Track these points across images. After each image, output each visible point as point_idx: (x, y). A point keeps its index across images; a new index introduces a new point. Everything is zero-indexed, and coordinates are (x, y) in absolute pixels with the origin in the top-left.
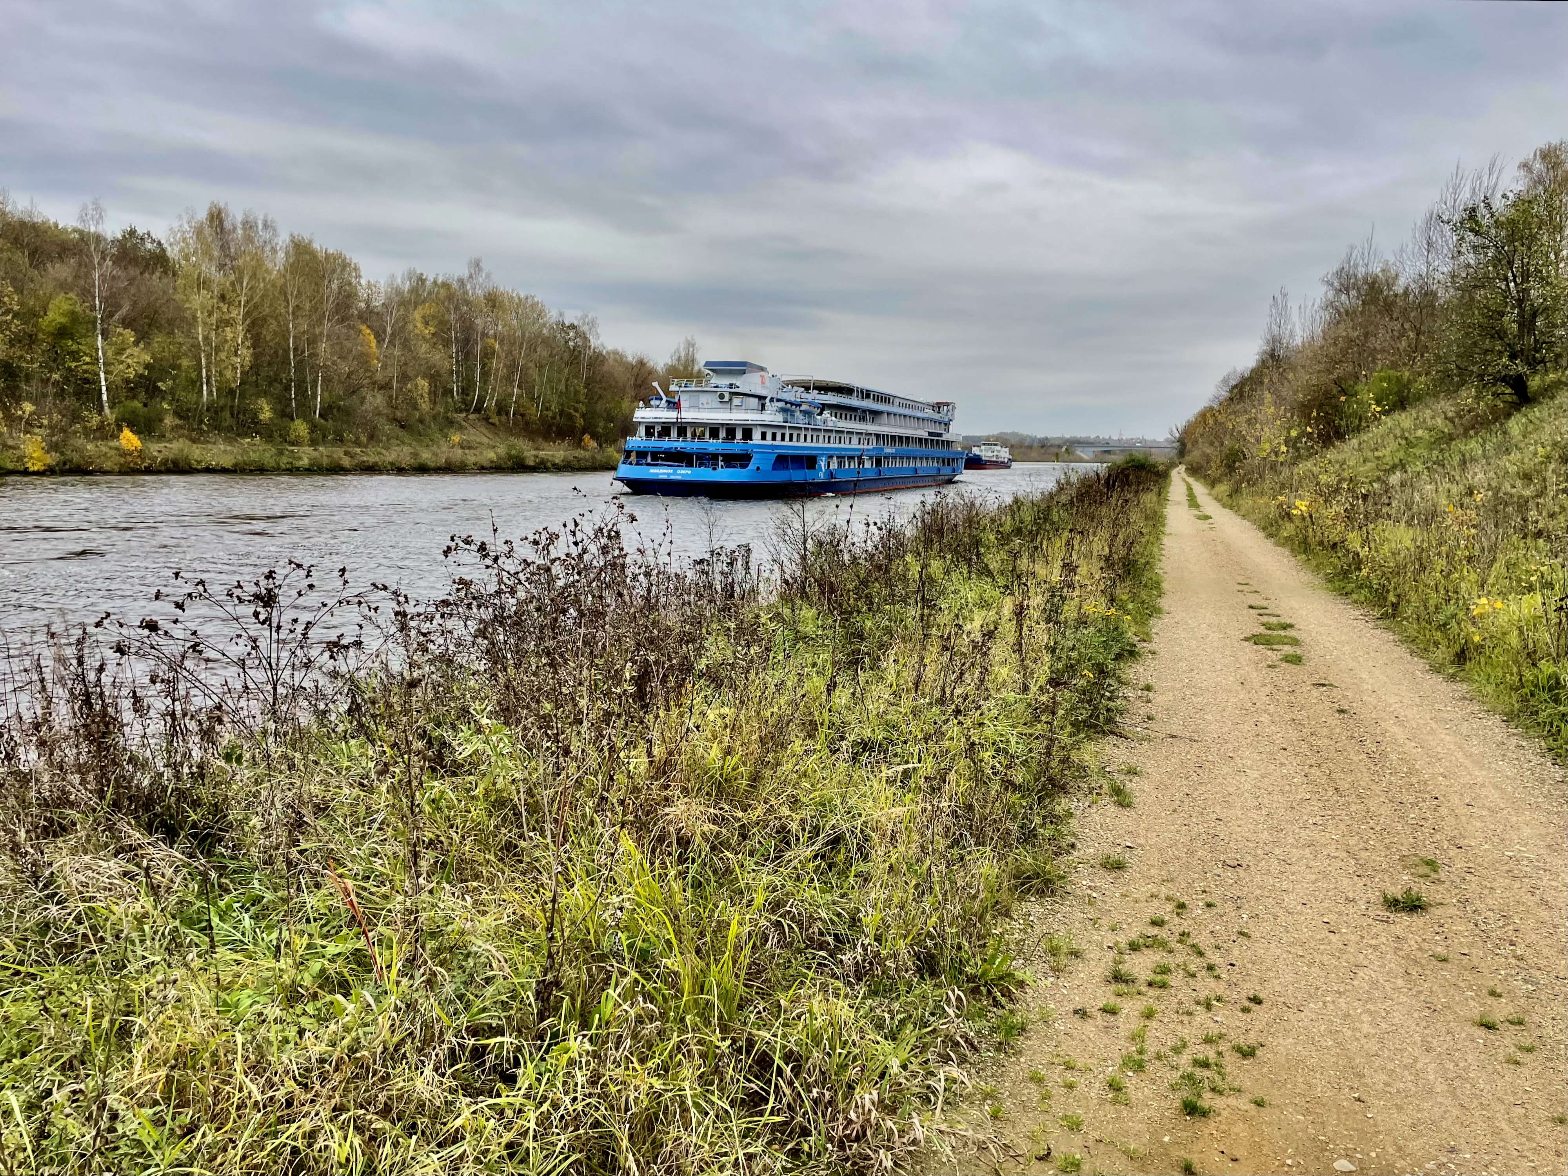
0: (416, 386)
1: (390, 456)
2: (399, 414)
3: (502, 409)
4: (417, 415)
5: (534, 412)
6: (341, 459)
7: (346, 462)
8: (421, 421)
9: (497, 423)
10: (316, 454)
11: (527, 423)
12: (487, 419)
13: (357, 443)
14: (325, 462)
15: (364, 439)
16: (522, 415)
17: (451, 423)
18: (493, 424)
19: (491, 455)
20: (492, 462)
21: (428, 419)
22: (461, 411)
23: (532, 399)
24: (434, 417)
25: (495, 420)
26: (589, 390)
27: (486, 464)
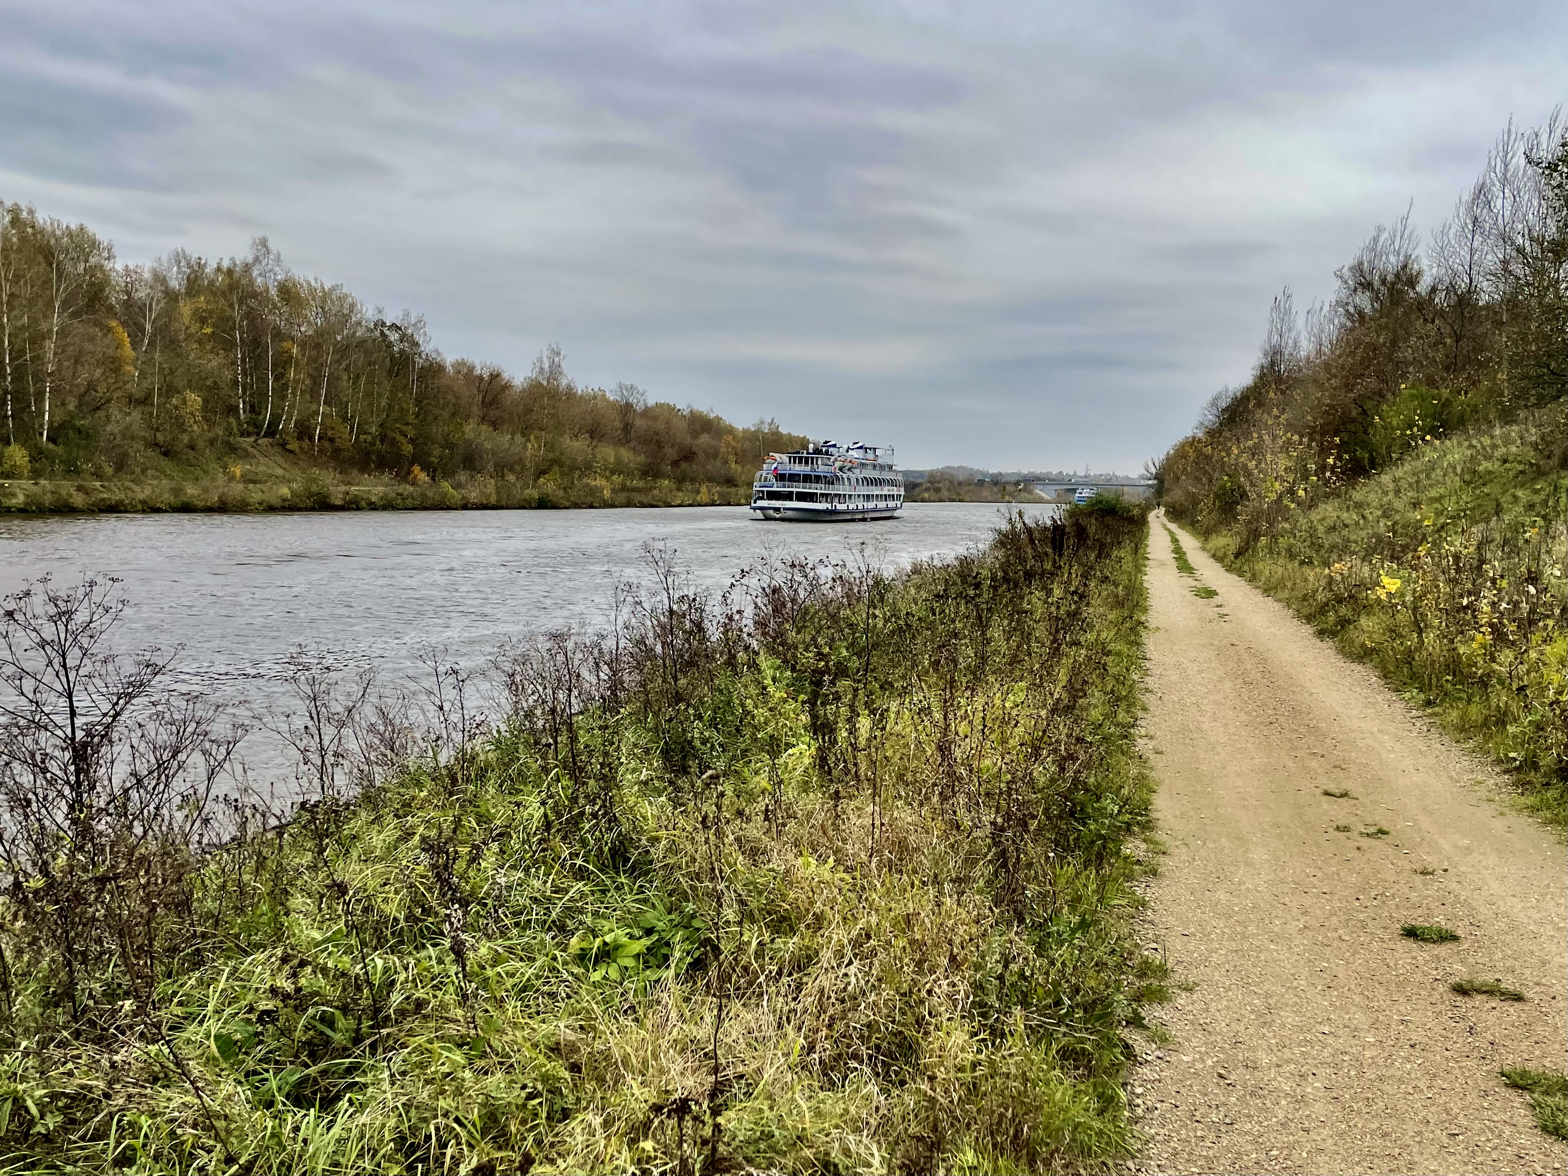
0: (184, 402)
1: (142, 493)
2: (160, 437)
3: (304, 431)
4: (186, 438)
5: (346, 436)
6: (71, 496)
7: (78, 500)
8: (192, 448)
9: (298, 450)
10: (35, 489)
11: (337, 451)
12: (283, 445)
13: (98, 475)
14: (48, 500)
15: (109, 470)
16: (331, 440)
17: (232, 449)
18: (292, 452)
19: (285, 491)
20: (285, 500)
21: (201, 443)
22: (249, 434)
23: (345, 419)
24: (212, 442)
25: (294, 446)
26: (421, 409)
27: (276, 502)
